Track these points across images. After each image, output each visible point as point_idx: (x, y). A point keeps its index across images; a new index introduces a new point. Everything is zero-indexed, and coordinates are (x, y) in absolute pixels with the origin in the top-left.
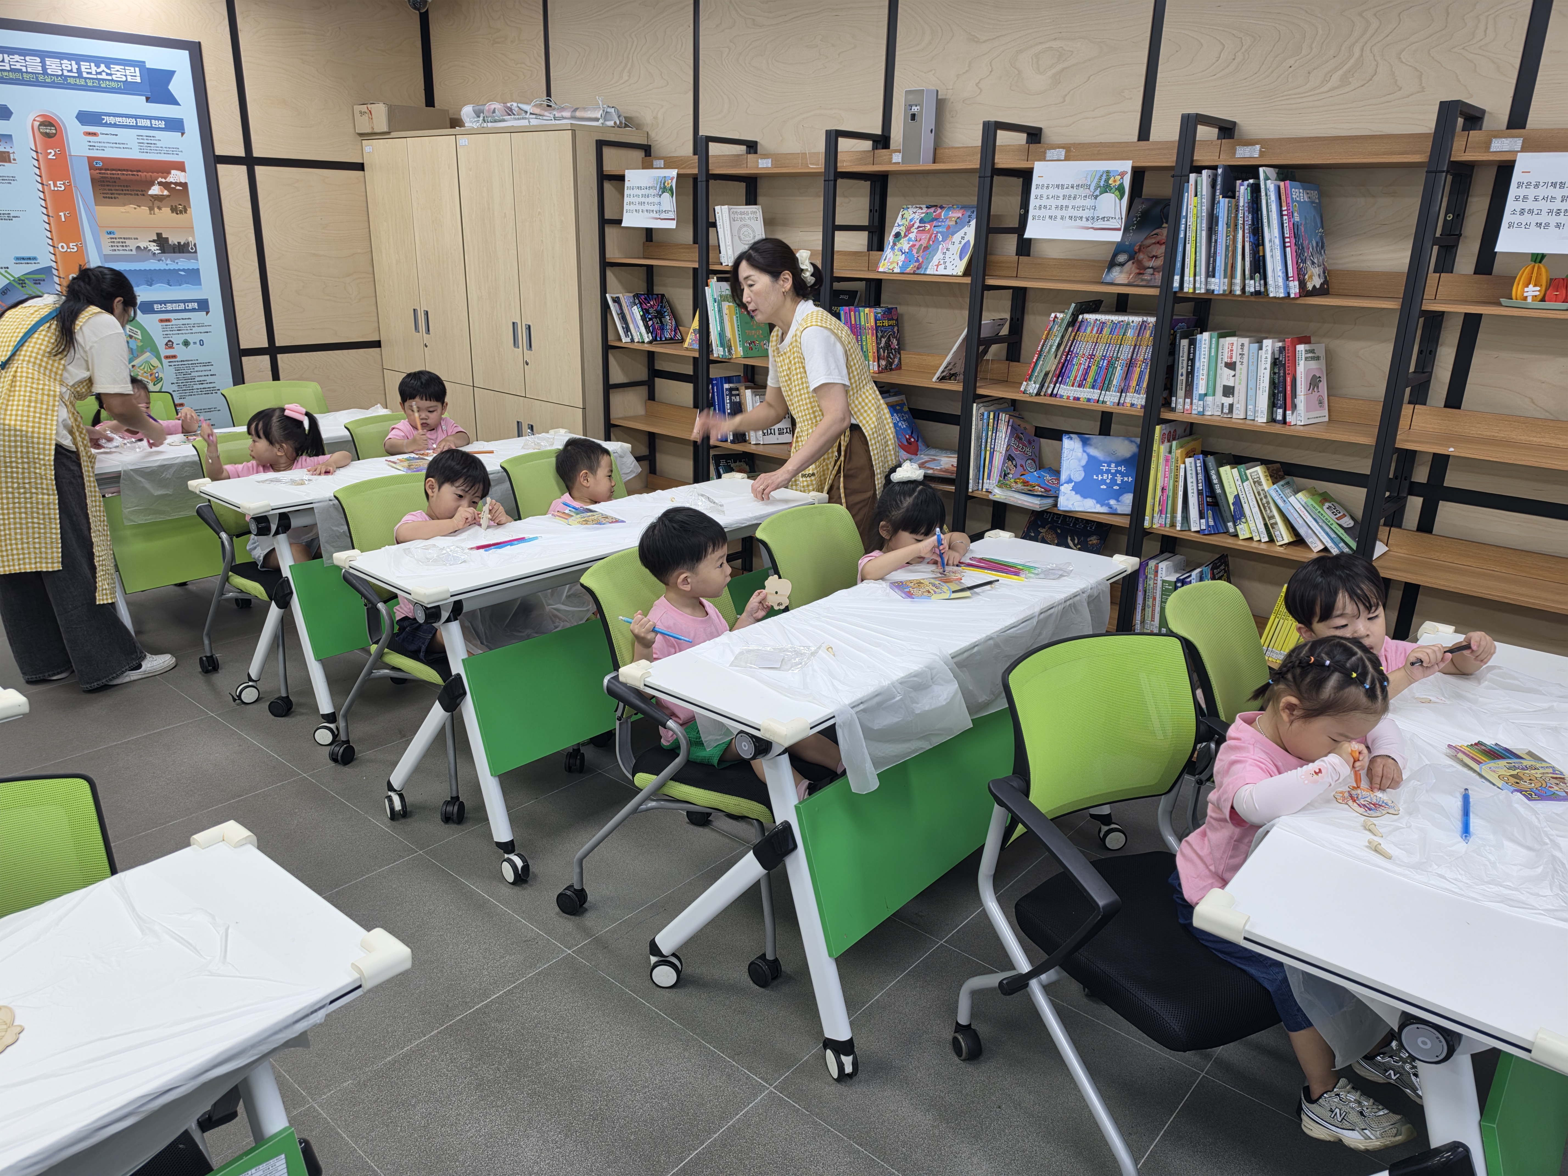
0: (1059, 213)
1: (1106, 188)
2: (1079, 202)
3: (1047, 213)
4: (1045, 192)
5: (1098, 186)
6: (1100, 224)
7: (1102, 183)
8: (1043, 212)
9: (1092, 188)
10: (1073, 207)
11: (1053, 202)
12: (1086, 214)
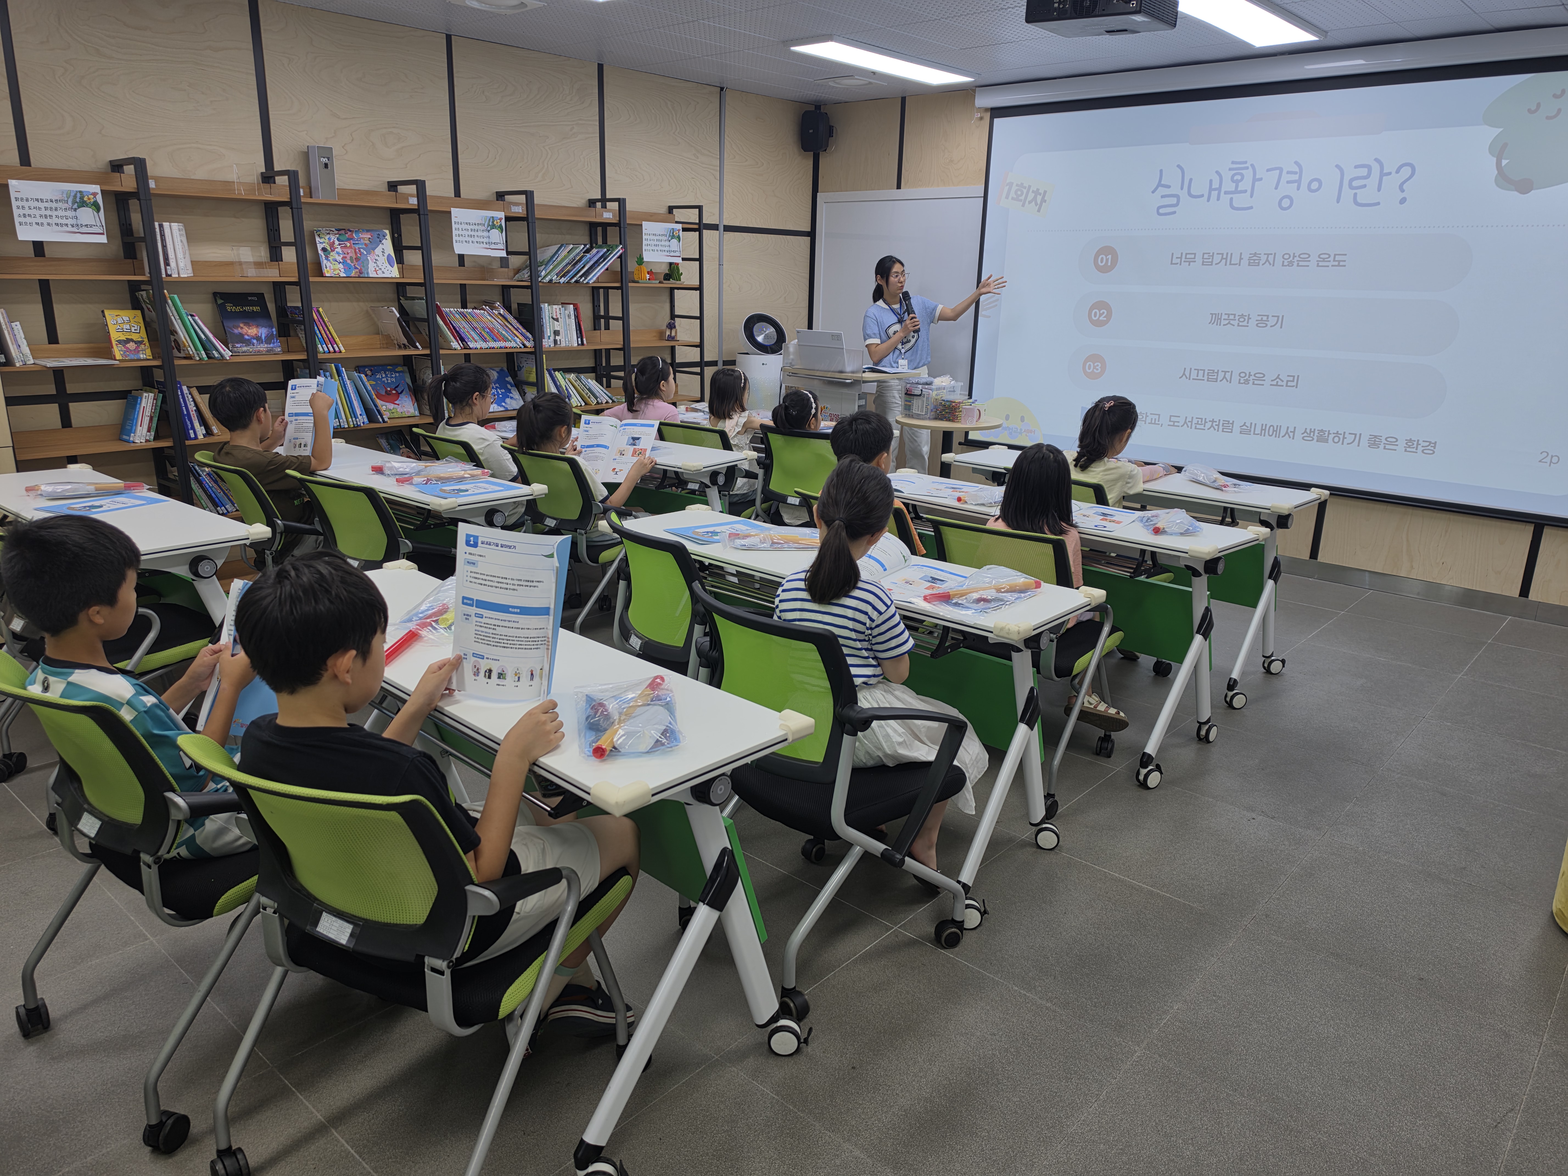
0: (470, 239)
1: (493, 227)
2: (480, 233)
3: (464, 239)
4: (460, 226)
5: (489, 225)
6: (493, 246)
7: (491, 223)
8: (461, 238)
9: (486, 226)
10: (477, 236)
11: (466, 233)
12: (485, 240)
